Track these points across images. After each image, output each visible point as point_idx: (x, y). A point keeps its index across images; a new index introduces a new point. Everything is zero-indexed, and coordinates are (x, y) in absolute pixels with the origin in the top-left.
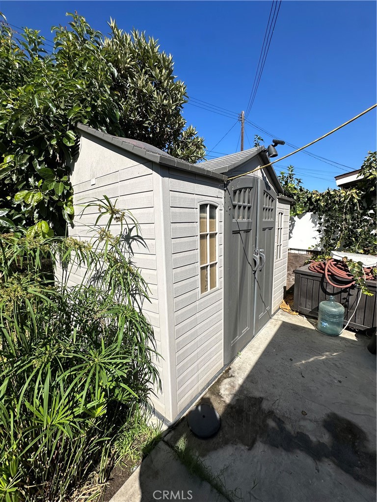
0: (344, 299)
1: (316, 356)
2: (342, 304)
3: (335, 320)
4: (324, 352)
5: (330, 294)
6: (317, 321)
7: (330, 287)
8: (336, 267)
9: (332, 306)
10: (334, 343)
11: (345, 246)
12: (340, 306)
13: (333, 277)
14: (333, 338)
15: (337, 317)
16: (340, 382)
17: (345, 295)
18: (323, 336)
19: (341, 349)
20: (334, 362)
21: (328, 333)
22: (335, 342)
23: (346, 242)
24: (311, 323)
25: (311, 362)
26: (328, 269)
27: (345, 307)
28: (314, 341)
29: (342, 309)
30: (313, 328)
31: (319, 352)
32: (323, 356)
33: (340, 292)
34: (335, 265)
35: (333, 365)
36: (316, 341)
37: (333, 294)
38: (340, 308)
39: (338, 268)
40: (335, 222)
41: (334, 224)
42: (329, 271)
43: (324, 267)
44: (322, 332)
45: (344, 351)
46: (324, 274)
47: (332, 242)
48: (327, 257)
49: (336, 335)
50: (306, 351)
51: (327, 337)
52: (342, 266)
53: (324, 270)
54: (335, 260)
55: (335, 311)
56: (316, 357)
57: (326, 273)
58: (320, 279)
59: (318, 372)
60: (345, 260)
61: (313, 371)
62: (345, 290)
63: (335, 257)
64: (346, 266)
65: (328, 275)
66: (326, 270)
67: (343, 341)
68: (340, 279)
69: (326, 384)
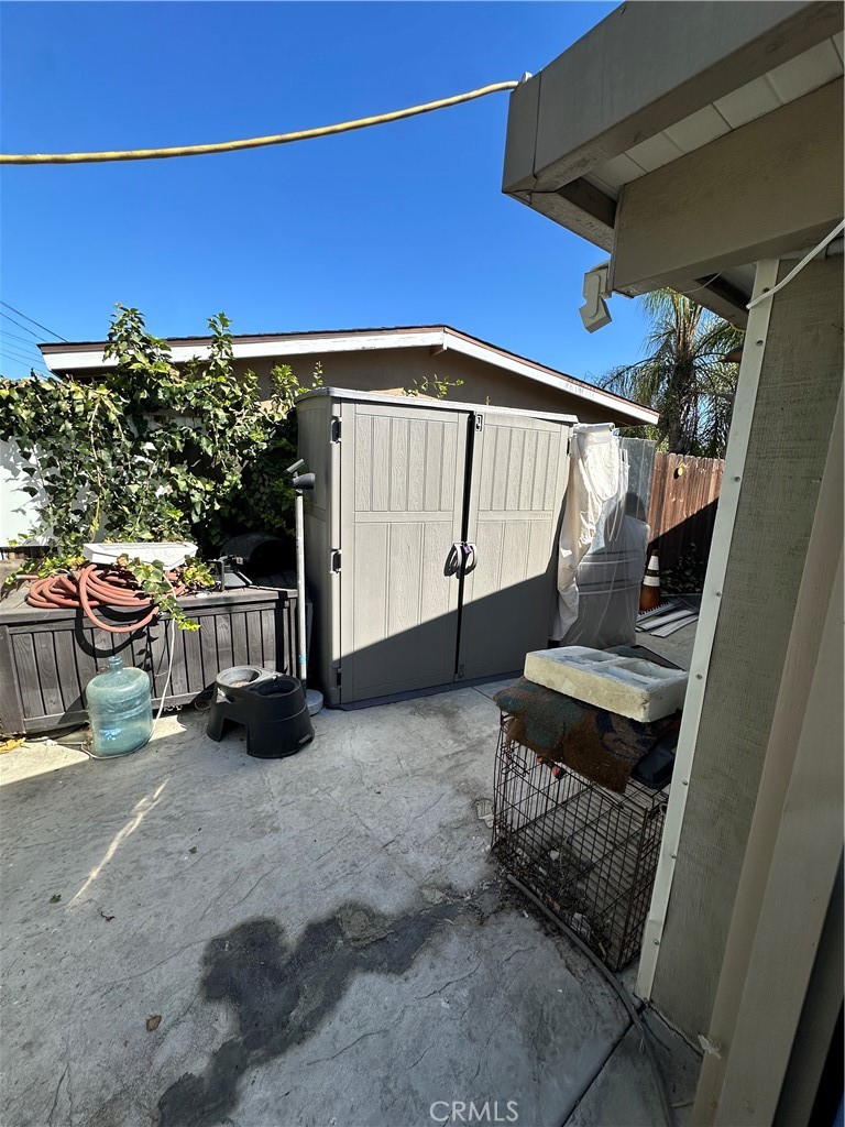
0: (141, 653)
1: (119, 830)
2: (139, 667)
3: (134, 712)
4: (132, 807)
5: (105, 654)
6: (89, 734)
7: (104, 635)
8: (105, 583)
9: (120, 683)
10: (147, 765)
11: (109, 527)
12: (138, 675)
13: (104, 609)
14: (139, 754)
15: (138, 702)
16: (193, 851)
17: (140, 644)
18: (114, 765)
19: (164, 770)
20: (165, 813)
21: (124, 749)
22: (147, 760)
23: (110, 518)
24: (73, 747)
25: (115, 855)
26: (88, 594)
27: (148, 668)
28: (98, 792)
29: (144, 678)
30: (82, 757)
31: (123, 814)
32: (136, 817)
33: (130, 641)
34: (102, 577)
35: (165, 822)
36: (105, 790)
37: (113, 652)
38: (140, 678)
39: (112, 583)
40: (71, 466)
41: (72, 473)
42: (91, 598)
43: (74, 589)
44: (112, 757)
45: (172, 772)
46: (80, 609)
47: (75, 518)
48: (74, 559)
49: (143, 745)
50: (90, 835)
51: (125, 760)
52: (120, 576)
53: (76, 597)
54: (100, 566)
55: (132, 691)
56: (121, 834)
57: (86, 604)
58: (71, 624)
59: (142, 868)
60: (124, 563)
61: (129, 877)
62: (139, 634)
63: (97, 559)
64: (127, 575)
65: (92, 607)
66: (84, 598)
67: (162, 749)
68: (124, 610)
69: (169, 884)
